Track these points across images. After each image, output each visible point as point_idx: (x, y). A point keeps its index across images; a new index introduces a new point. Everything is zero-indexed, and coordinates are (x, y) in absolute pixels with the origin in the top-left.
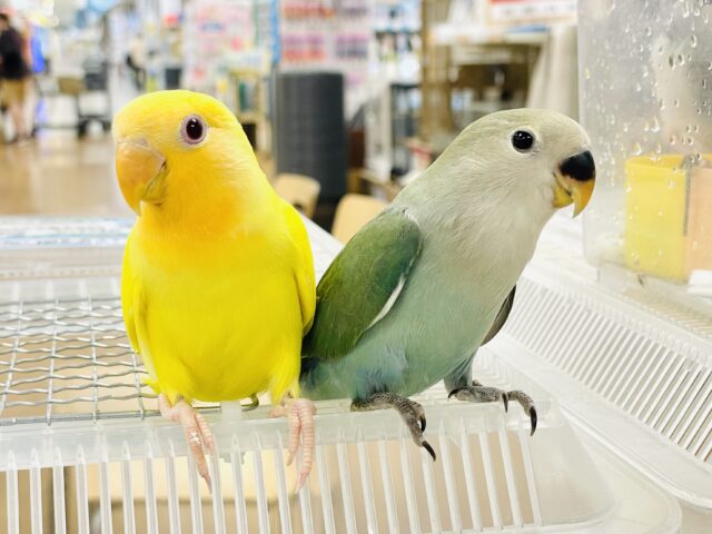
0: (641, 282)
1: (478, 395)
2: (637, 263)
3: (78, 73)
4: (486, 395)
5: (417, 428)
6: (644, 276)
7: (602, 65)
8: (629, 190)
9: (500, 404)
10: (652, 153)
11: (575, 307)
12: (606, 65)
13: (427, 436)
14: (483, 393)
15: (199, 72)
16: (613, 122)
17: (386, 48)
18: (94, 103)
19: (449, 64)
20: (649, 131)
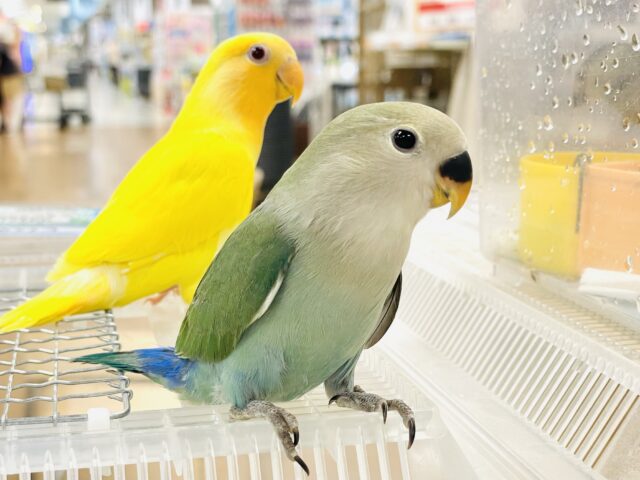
0: (534, 278)
1: (358, 401)
2: (530, 260)
3: (60, 72)
4: (366, 403)
5: (290, 442)
6: (537, 272)
7: (499, 63)
8: (523, 187)
9: (379, 414)
10: (546, 152)
11: (470, 302)
12: (502, 63)
13: (299, 451)
14: (363, 400)
15: (167, 72)
16: (508, 120)
17: (330, 52)
18: (74, 99)
19: (382, 67)
20: (543, 129)
